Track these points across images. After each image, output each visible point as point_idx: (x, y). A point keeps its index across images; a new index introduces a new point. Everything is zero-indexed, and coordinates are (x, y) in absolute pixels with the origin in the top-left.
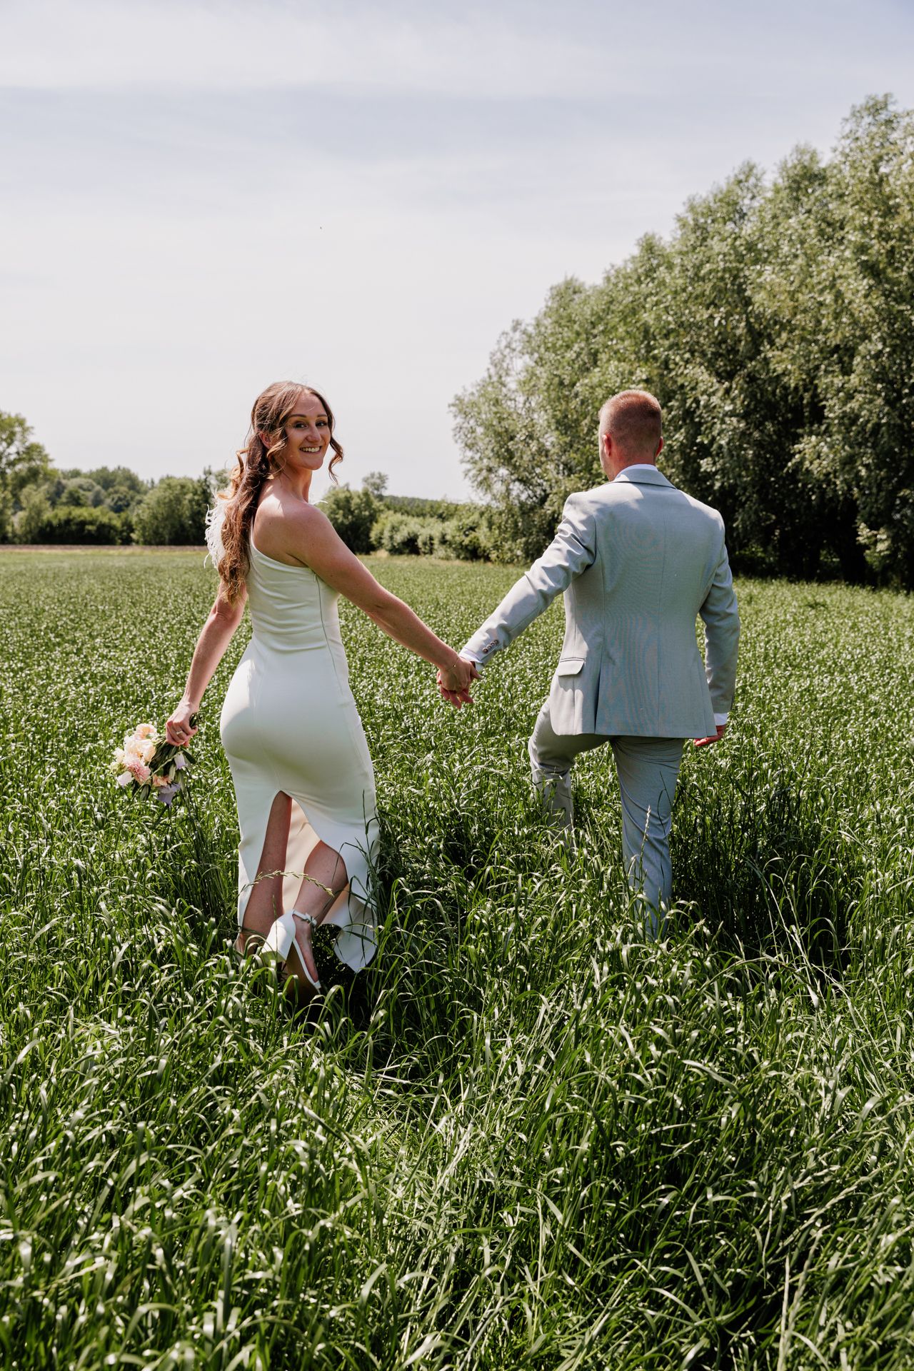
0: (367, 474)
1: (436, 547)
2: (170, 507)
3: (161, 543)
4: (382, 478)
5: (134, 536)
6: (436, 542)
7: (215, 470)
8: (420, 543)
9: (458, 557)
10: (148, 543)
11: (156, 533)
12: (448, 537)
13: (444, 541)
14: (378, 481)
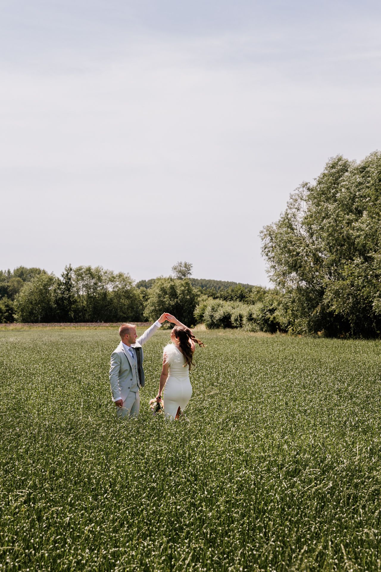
0: (176, 264)
1: (244, 322)
2: (41, 294)
3: (36, 321)
4: (188, 267)
5: (15, 316)
6: (245, 319)
7: (74, 267)
8: (232, 319)
9: (262, 330)
10: (25, 320)
11: (31, 313)
12: (254, 316)
13: (250, 318)
14: (183, 269)
